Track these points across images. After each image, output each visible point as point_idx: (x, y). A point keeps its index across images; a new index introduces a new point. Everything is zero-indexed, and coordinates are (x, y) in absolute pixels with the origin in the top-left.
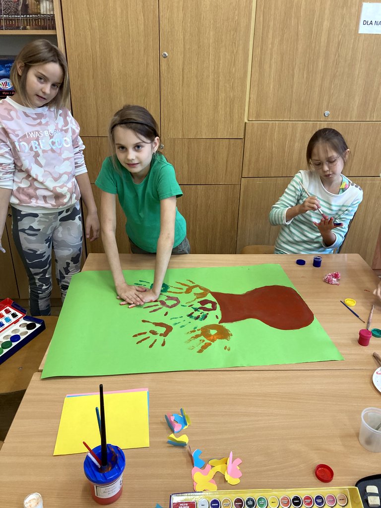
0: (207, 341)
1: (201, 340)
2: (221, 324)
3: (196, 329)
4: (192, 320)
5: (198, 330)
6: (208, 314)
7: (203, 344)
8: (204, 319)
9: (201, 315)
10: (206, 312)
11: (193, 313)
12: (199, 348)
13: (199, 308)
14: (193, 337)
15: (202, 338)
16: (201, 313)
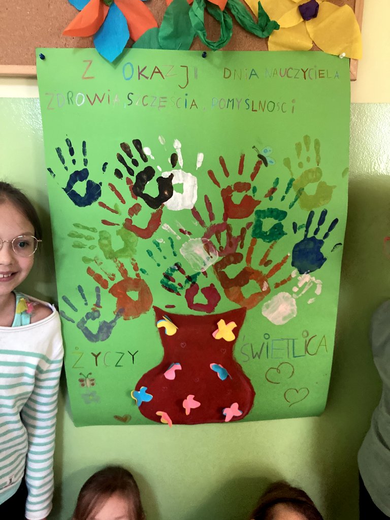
0: (111, 284)
1: (114, 275)
2: (152, 309)
3: (139, 272)
4: (164, 269)
5: (138, 275)
7: (105, 277)
8: (163, 286)
9: (176, 284)
10: (183, 292)
11: (183, 272)
12: (98, 270)
13: (194, 283)
14: (122, 265)
15: (119, 278)
16: (180, 284)
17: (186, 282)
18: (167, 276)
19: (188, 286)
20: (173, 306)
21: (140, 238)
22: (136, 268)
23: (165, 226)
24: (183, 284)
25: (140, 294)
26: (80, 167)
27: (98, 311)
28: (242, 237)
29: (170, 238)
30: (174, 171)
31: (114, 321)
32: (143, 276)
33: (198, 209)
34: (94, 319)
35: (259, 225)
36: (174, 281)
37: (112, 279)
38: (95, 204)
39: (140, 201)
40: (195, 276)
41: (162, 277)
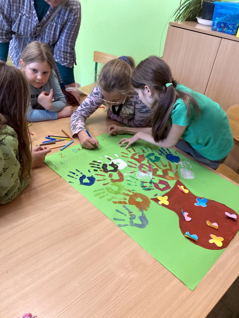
0: (127, 201)
2: (151, 201)
3: (132, 191)
5: (133, 193)
6: (153, 189)
9: (148, 187)
10: (154, 188)
12: (117, 200)
13: (153, 183)
14: (124, 193)
15: (128, 198)
16: (150, 186)
19: (153, 185)
20: (156, 194)
21: (121, 182)
23: (125, 175)
25: (142, 198)
26: (81, 176)
27: (133, 215)
28: (150, 164)
29: (130, 176)
31: (143, 214)
32: (135, 192)
33: (129, 165)
34: (134, 218)
35: (150, 159)
38: (96, 182)
39: (110, 173)
40: (151, 180)
41: (141, 188)
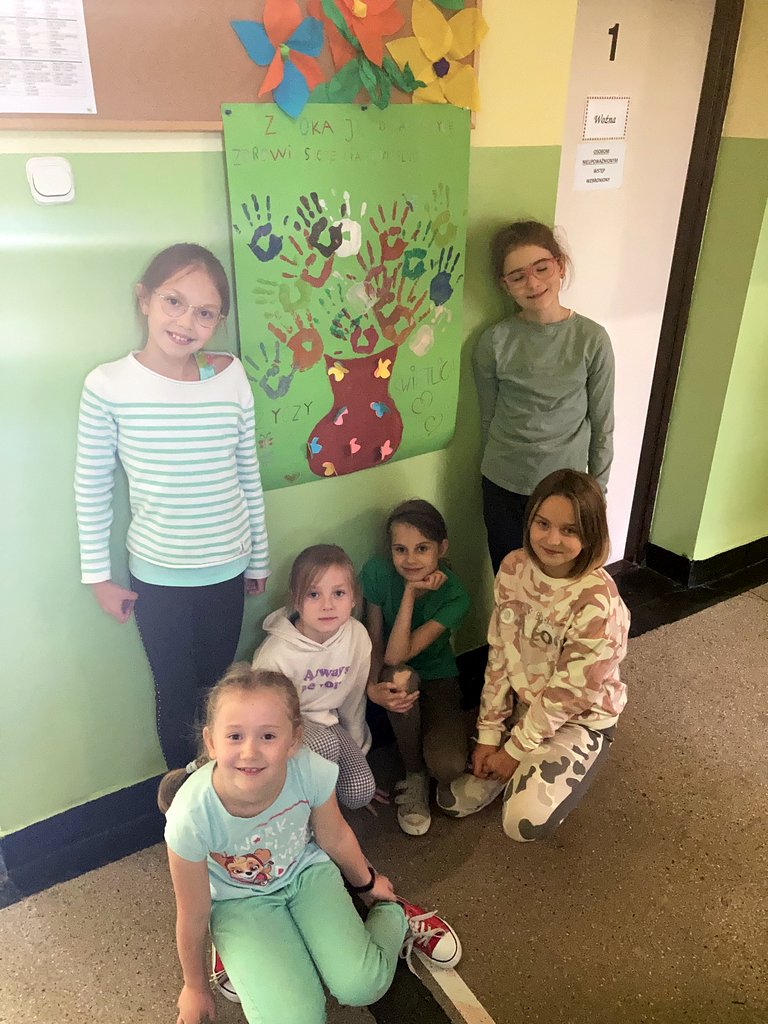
0: (289, 337)
1: (291, 328)
2: (323, 358)
3: (313, 322)
4: (333, 316)
6: (345, 339)
7: (284, 331)
8: (332, 333)
9: (342, 329)
10: (348, 337)
11: (348, 317)
12: (277, 325)
13: (357, 326)
14: (298, 317)
15: (296, 330)
16: (346, 330)
17: (351, 326)
18: (336, 323)
19: (353, 330)
20: (341, 352)
21: (314, 288)
22: (310, 318)
23: (335, 274)
24: (349, 329)
25: (314, 345)
26: (264, 222)
27: (277, 367)
28: (394, 277)
29: (339, 285)
30: (343, 221)
31: (291, 375)
32: (316, 326)
33: (362, 255)
34: (274, 374)
35: (407, 265)
36: (341, 326)
37: (290, 332)
38: (277, 258)
39: (316, 251)
40: (358, 320)
41: (331, 324)
